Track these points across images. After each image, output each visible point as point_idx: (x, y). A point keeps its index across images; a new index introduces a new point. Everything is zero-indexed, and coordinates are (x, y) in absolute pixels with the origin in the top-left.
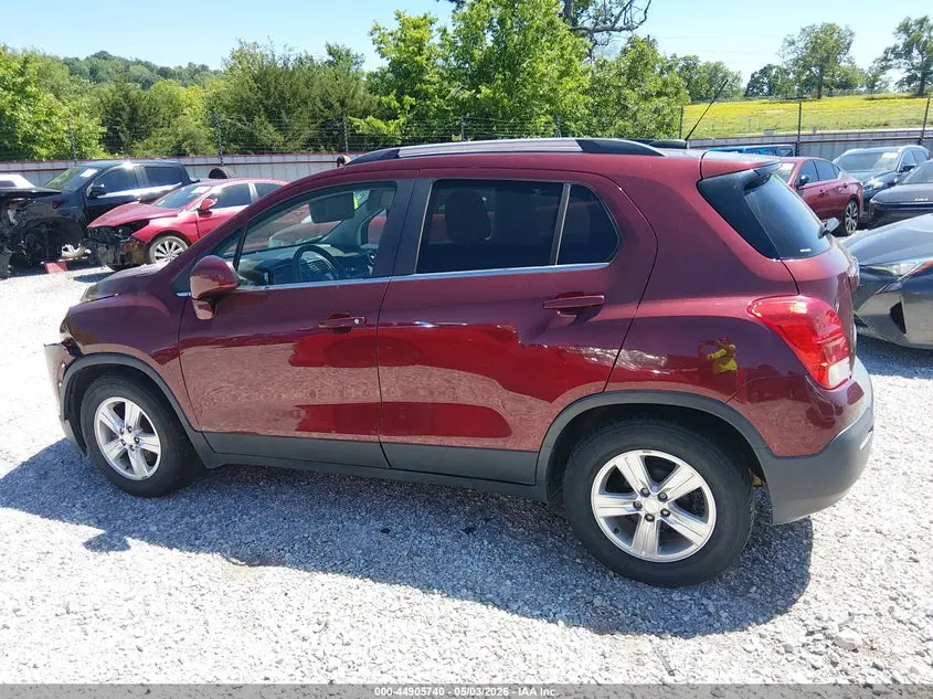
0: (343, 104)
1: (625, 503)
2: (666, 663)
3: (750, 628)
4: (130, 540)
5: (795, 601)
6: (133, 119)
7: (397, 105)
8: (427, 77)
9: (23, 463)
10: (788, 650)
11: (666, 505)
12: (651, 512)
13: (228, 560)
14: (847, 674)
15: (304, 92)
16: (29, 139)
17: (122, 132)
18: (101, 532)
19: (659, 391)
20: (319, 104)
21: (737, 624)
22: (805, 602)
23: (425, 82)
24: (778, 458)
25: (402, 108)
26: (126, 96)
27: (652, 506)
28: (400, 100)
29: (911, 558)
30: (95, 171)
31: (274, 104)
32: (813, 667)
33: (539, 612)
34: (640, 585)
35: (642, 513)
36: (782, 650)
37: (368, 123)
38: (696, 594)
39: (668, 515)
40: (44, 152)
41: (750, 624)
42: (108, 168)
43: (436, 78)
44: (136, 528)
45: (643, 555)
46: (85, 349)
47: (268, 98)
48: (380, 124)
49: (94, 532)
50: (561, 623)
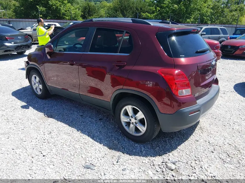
0: (141, 9)
1: (127, 119)
2: (118, 160)
3: (148, 157)
4: (30, 107)
5: (167, 154)
6: (89, 11)
7: (155, 9)
8: (165, 2)
9: (23, 87)
10: (154, 165)
11: (136, 121)
12: (133, 122)
13: (44, 115)
14: (164, 175)
15: (131, 5)
16: (64, 14)
17: (86, 14)
18: (26, 104)
19: (134, 90)
20: (135, 9)
21: (146, 156)
22: (169, 155)
23: (164, 4)
24: (161, 113)
25: (156, 11)
26: (88, 5)
27: (133, 120)
28: (156, 8)
29: (212, 151)
30: (73, 23)
31: (123, 9)
32: (157, 171)
33: (100, 141)
34: (130, 140)
35: (131, 122)
36: (152, 165)
37: (146, 15)
38: (142, 146)
39: (137, 124)
40: (67, 18)
41: (149, 156)
42: (76, 23)
43: (167, 3)
44: (33, 105)
45: (131, 133)
46: (30, 63)
47: (122, 7)
48: (149, 15)
49: (24, 104)
50: (102, 144)
